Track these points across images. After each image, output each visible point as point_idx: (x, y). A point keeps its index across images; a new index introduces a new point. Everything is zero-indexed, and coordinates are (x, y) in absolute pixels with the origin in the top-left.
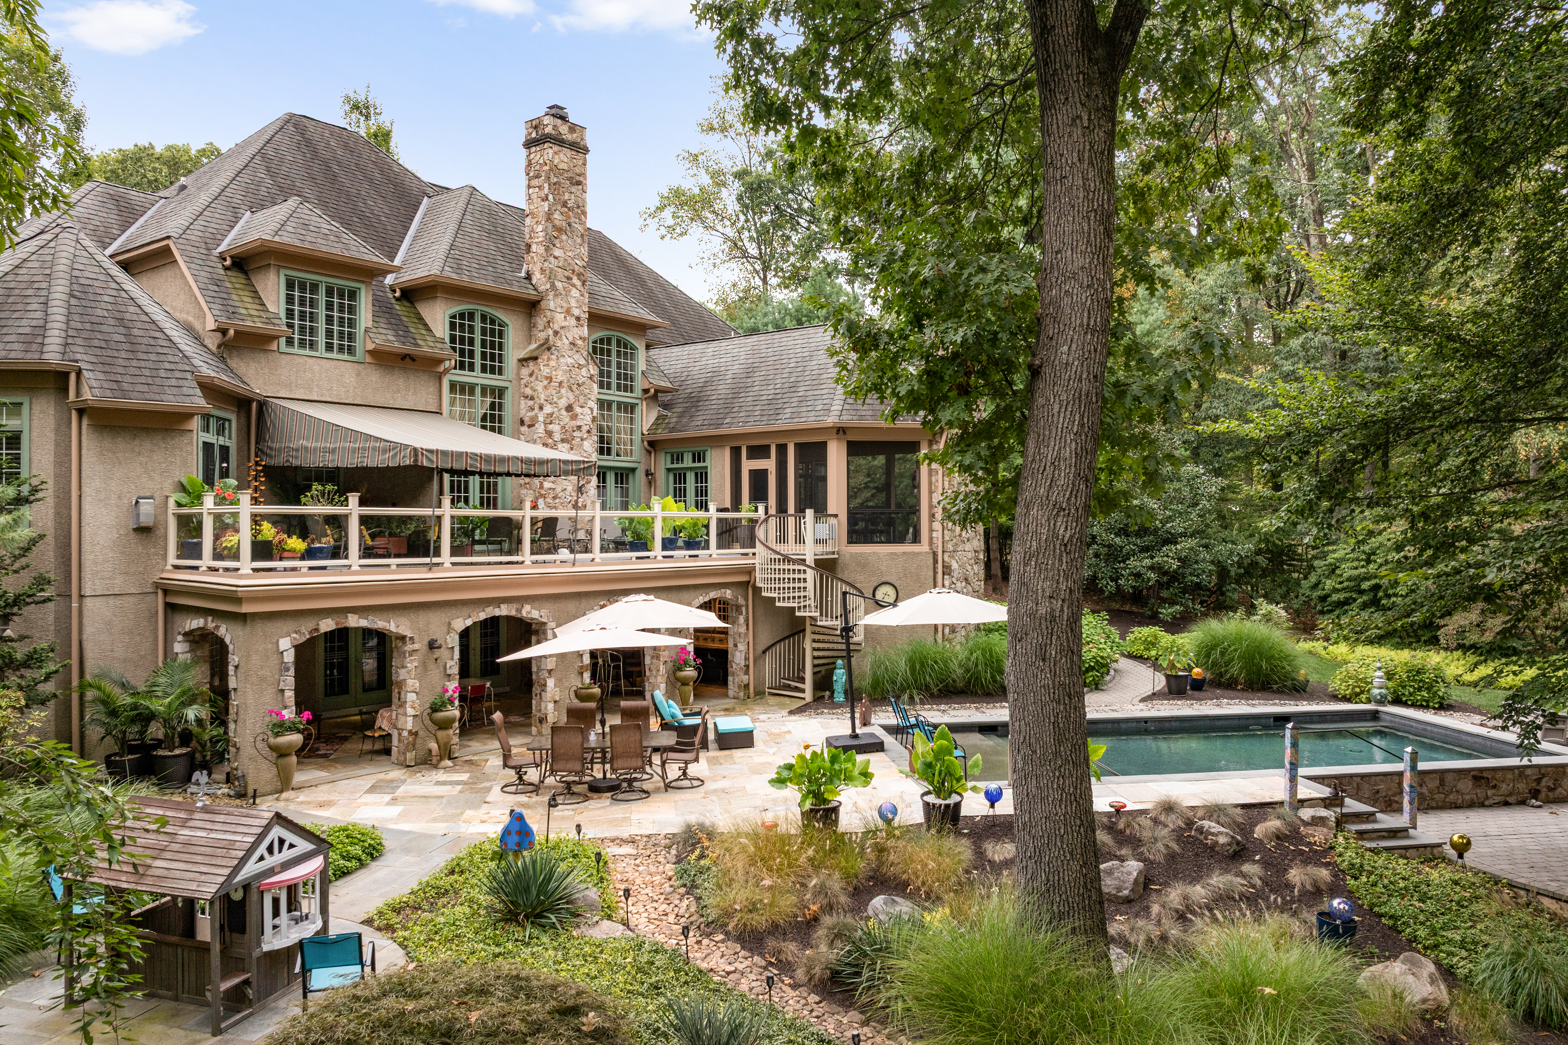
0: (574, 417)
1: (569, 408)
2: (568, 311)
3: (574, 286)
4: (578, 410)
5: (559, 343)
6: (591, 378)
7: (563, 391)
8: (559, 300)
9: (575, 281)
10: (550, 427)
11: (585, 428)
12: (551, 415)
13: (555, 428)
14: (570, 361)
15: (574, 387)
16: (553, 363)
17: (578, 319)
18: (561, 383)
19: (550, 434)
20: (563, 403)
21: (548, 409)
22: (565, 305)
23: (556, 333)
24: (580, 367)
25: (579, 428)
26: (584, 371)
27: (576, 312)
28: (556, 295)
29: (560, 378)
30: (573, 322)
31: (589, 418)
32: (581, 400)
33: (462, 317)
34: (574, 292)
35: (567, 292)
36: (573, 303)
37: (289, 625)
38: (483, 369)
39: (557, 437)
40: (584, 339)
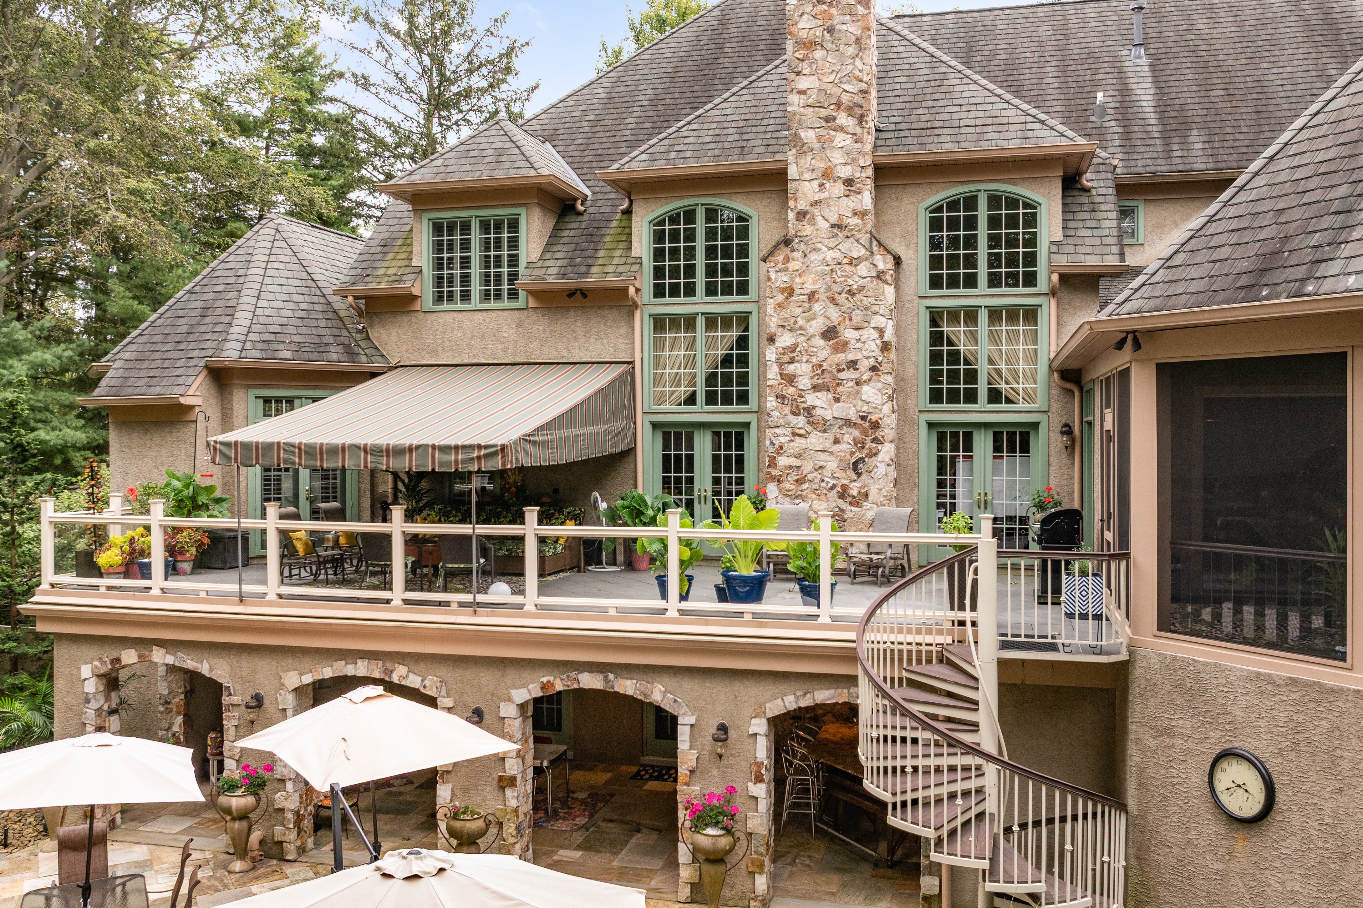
0: (843, 346)
1: (830, 333)
2: (828, 174)
3: (841, 129)
4: (849, 334)
5: (807, 230)
6: (880, 276)
7: (817, 307)
8: (807, 160)
9: (843, 119)
10: (791, 368)
11: (864, 365)
12: (793, 348)
13: (802, 369)
14: (831, 255)
15: (841, 299)
16: (793, 265)
17: (849, 182)
18: (812, 296)
19: (790, 379)
20: (817, 326)
21: (785, 340)
22: (821, 165)
23: (801, 215)
24: (853, 262)
25: (853, 364)
26: (863, 269)
27: (845, 172)
28: (802, 154)
29: (809, 287)
30: (839, 189)
31: (873, 347)
32: (857, 316)
33: (674, 219)
34: (841, 140)
35: (825, 143)
36: (838, 158)
37: (92, 651)
38: (711, 290)
39: (804, 382)
40: (862, 214)
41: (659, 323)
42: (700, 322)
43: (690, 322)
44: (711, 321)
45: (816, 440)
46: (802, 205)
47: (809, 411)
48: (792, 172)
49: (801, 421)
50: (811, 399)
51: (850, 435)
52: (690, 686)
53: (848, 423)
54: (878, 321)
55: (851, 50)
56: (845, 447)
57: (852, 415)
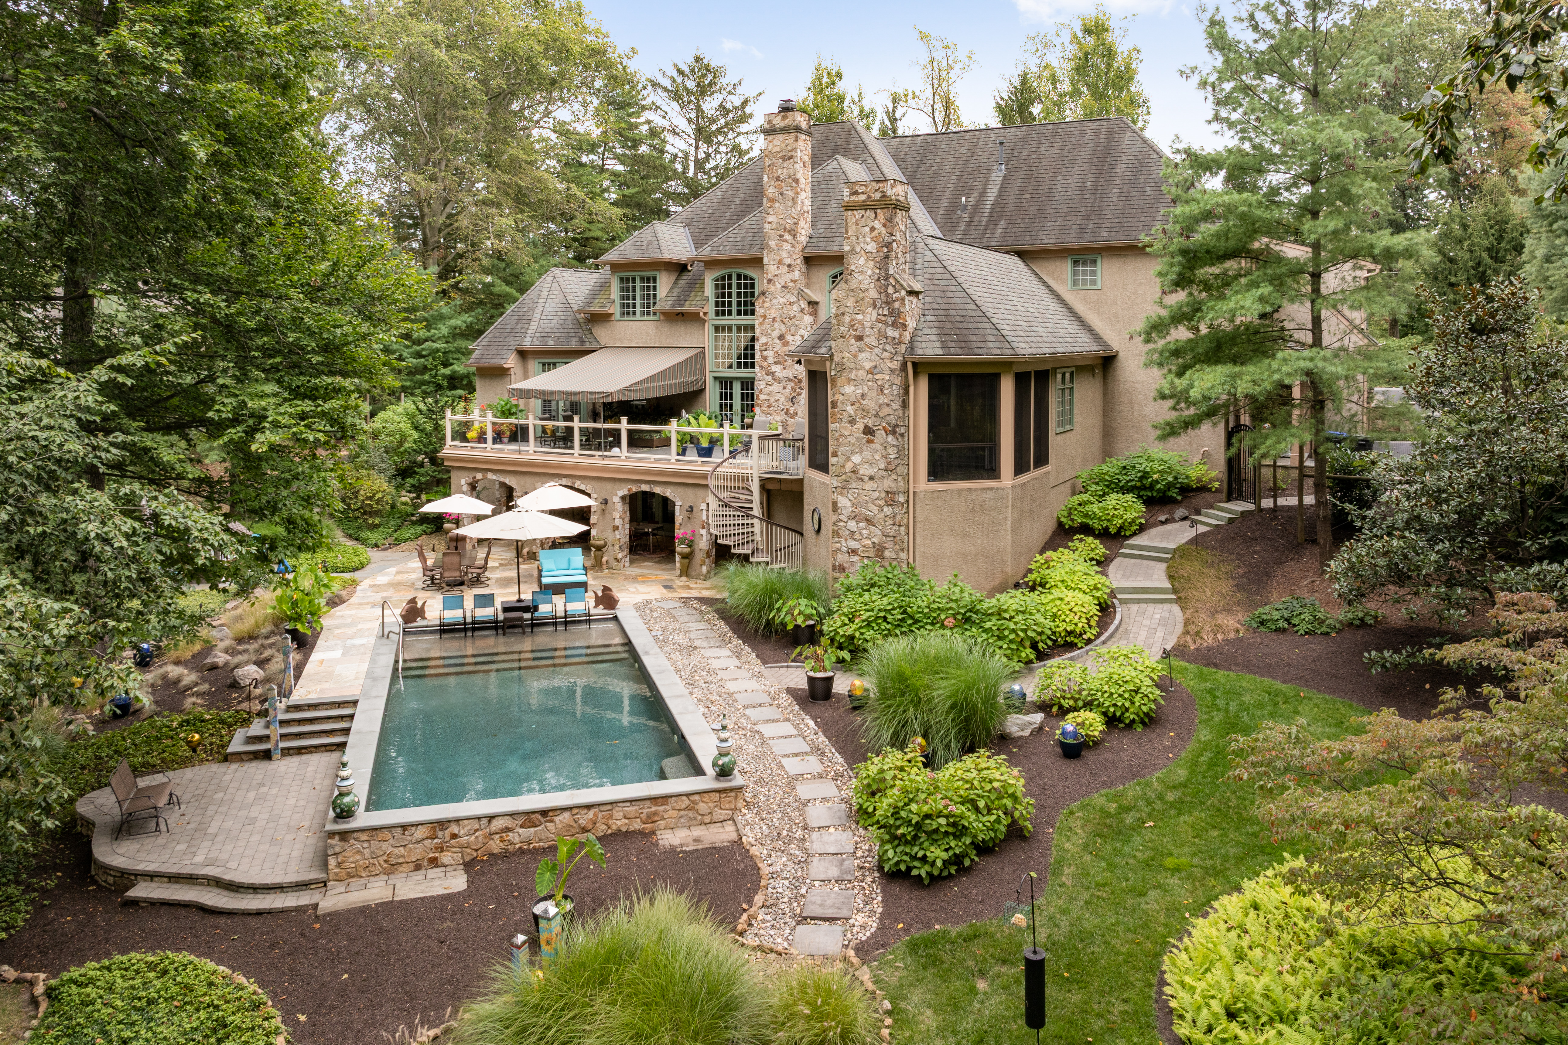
0: (788, 344)
1: (781, 337)
2: (780, 262)
3: (786, 241)
4: (789, 338)
5: (772, 288)
6: (802, 310)
7: (776, 325)
8: (772, 255)
9: (787, 236)
10: (765, 353)
12: (767, 344)
13: (770, 354)
14: (782, 300)
15: (786, 321)
16: (767, 305)
17: (789, 266)
18: (774, 319)
19: (765, 358)
20: (776, 334)
21: (763, 339)
22: (778, 258)
23: (769, 281)
24: (791, 304)
26: (796, 307)
27: (787, 261)
28: (769, 252)
29: (773, 315)
30: (785, 269)
32: (793, 329)
33: (723, 278)
34: (787, 246)
35: (779, 247)
36: (784, 255)
38: (739, 313)
39: (771, 360)
40: (794, 281)
41: (717, 328)
42: (734, 329)
43: (730, 328)
44: (739, 328)
45: (776, 387)
46: (770, 276)
47: (773, 373)
48: (765, 261)
49: (769, 378)
50: (774, 368)
51: (790, 385)
52: (680, 490)
53: (789, 379)
54: (802, 332)
55: (789, 205)
56: (788, 391)
57: (791, 376)
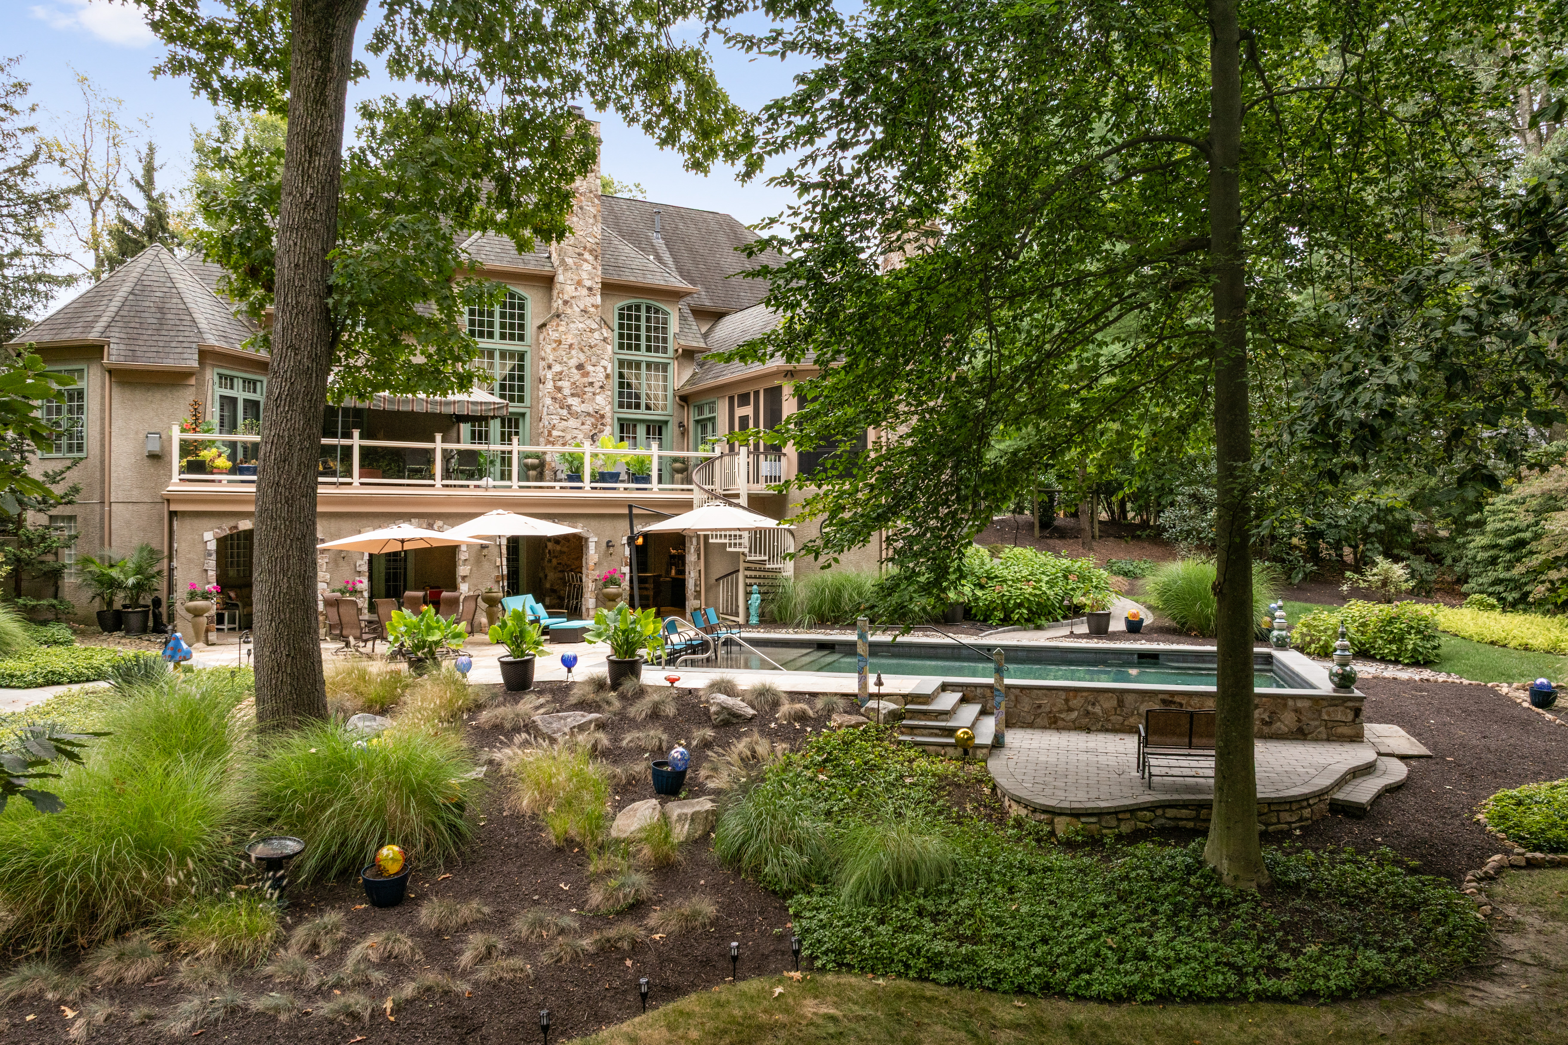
0: (586, 374)
1: (580, 367)
2: (579, 283)
3: (586, 260)
4: (590, 368)
5: (569, 311)
6: (605, 340)
7: (573, 352)
8: (569, 274)
9: (587, 255)
10: (560, 384)
11: (597, 385)
12: (561, 373)
13: (565, 384)
14: (581, 326)
15: (586, 349)
16: (561, 329)
17: (590, 289)
18: (571, 346)
19: (559, 389)
20: (573, 362)
21: (557, 368)
22: (576, 278)
23: (566, 302)
24: (592, 331)
25: (591, 384)
26: (596, 335)
27: (588, 283)
28: (566, 270)
29: (570, 341)
30: (585, 292)
31: (602, 376)
32: (594, 359)
34: (586, 266)
35: (578, 267)
36: (585, 276)
37: (213, 522)
38: (503, 337)
39: (567, 392)
40: (596, 307)
42: (497, 354)
43: (491, 353)
44: (503, 354)
45: (572, 423)
46: (566, 297)
47: (569, 407)
48: (560, 278)
49: (564, 412)
50: (570, 401)
51: (589, 421)
52: (594, 523)
53: (589, 414)
54: (604, 363)
55: (591, 221)
56: (587, 427)
57: (591, 410)
